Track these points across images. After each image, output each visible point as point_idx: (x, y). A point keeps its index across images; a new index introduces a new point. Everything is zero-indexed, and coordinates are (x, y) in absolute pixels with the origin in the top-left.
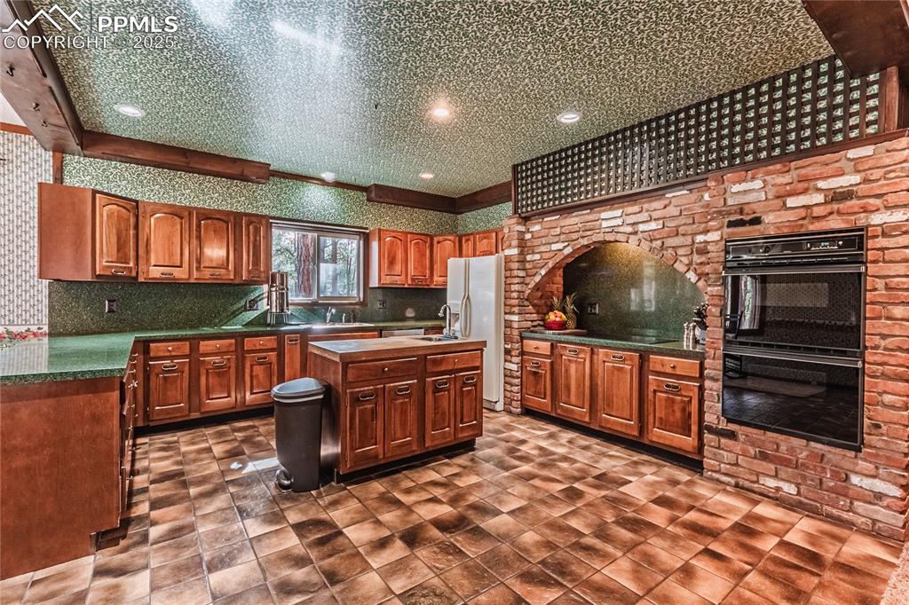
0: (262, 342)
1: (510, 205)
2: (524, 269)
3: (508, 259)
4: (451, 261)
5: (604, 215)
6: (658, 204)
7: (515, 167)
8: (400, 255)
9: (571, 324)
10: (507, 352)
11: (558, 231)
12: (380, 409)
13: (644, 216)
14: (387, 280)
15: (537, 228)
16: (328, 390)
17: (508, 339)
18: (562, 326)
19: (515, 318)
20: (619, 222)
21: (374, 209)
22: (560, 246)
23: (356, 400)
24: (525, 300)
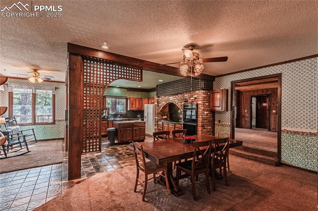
0: (104, 122)
1: (156, 92)
2: (158, 107)
3: (155, 105)
4: (145, 105)
5: (171, 97)
6: (177, 96)
7: (157, 86)
8: (134, 103)
9: (168, 118)
10: (155, 125)
11: (164, 100)
12: (125, 133)
13: (175, 98)
14: (131, 109)
15: (160, 99)
16: (116, 129)
17: (155, 122)
18: (166, 119)
19: (156, 117)
20: (172, 99)
21: (129, 92)
22: (164, 103)
23: (121, 131)
24: (158, 114)
